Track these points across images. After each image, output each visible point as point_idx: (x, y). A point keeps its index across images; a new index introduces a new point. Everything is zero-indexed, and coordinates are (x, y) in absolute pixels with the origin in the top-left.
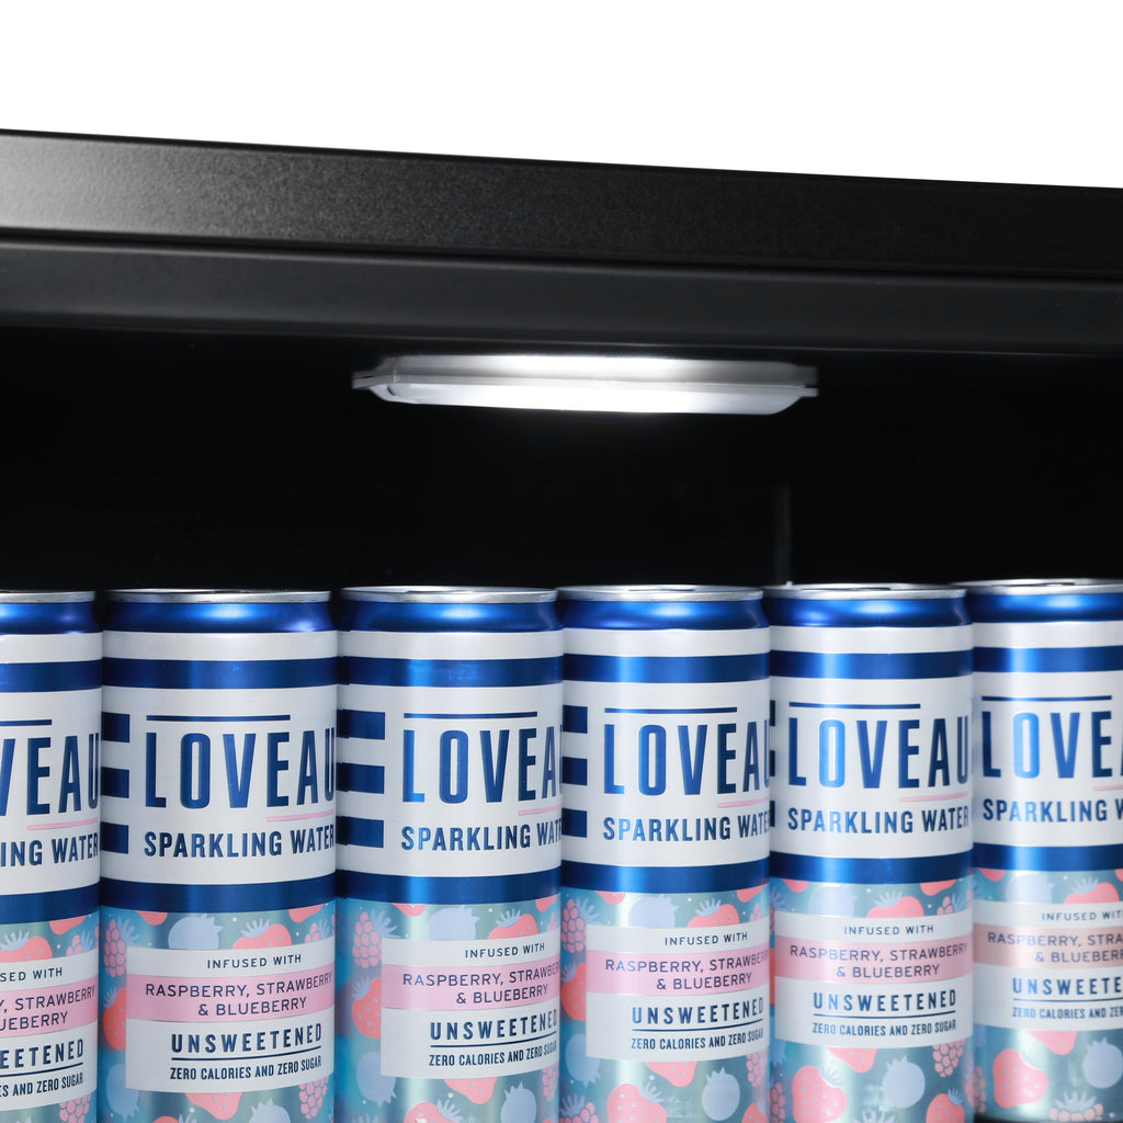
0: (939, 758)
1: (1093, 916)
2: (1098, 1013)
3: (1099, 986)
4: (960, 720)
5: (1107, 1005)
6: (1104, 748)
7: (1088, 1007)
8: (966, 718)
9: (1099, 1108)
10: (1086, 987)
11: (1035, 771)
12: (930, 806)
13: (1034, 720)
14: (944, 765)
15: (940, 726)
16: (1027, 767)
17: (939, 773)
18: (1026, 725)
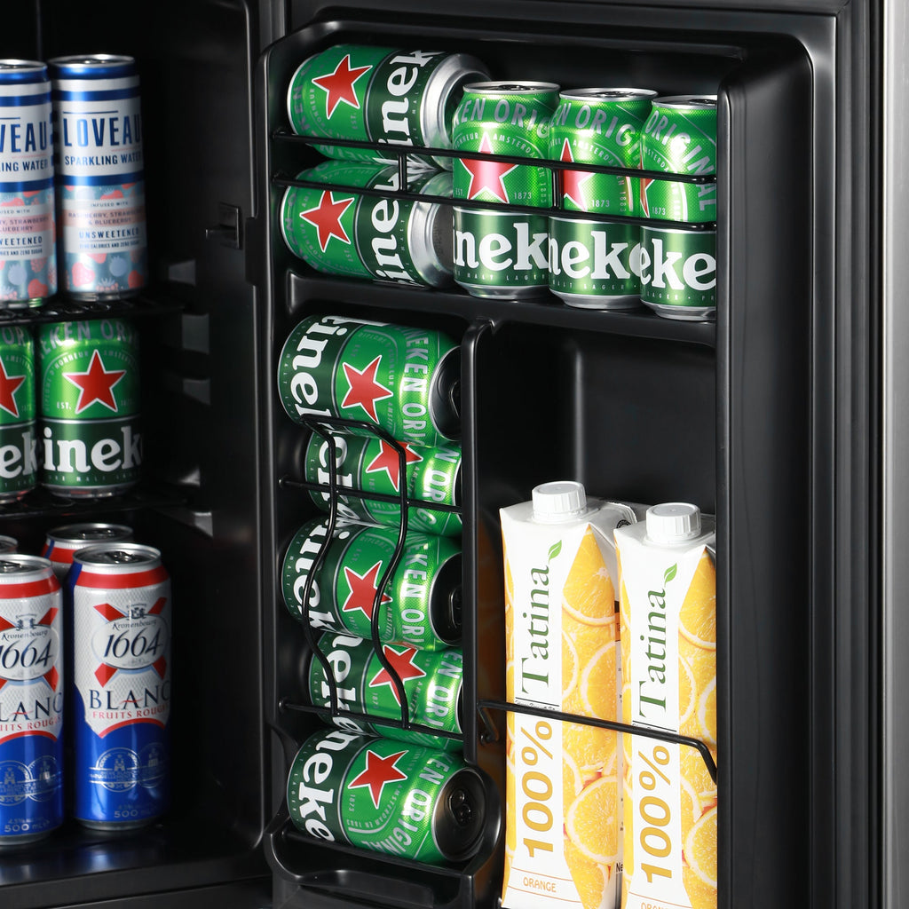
0: (30, 139)
1: (112, 205)
2: (116, 245)
3: (116, 234)
4: (41, 124)
5: (119, 242)
6: (116, 133)
7: (111, 243)
8: (45, 123)
9: (117, 285)
10: (110, 234)
11: (87, 143)
12: (27, 160)
13: (85, 122)
14: (33, 143)
15: (30, 127)
16: (83, 142)
17: (30, 146)
18: (82, 124)
